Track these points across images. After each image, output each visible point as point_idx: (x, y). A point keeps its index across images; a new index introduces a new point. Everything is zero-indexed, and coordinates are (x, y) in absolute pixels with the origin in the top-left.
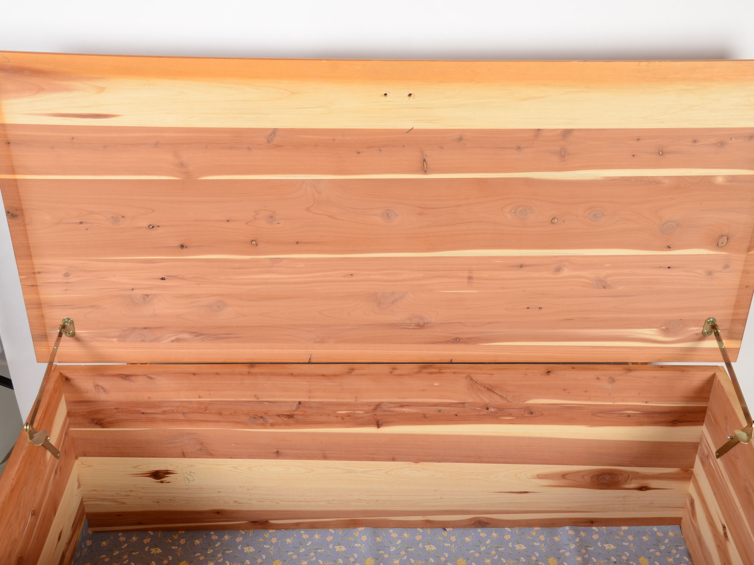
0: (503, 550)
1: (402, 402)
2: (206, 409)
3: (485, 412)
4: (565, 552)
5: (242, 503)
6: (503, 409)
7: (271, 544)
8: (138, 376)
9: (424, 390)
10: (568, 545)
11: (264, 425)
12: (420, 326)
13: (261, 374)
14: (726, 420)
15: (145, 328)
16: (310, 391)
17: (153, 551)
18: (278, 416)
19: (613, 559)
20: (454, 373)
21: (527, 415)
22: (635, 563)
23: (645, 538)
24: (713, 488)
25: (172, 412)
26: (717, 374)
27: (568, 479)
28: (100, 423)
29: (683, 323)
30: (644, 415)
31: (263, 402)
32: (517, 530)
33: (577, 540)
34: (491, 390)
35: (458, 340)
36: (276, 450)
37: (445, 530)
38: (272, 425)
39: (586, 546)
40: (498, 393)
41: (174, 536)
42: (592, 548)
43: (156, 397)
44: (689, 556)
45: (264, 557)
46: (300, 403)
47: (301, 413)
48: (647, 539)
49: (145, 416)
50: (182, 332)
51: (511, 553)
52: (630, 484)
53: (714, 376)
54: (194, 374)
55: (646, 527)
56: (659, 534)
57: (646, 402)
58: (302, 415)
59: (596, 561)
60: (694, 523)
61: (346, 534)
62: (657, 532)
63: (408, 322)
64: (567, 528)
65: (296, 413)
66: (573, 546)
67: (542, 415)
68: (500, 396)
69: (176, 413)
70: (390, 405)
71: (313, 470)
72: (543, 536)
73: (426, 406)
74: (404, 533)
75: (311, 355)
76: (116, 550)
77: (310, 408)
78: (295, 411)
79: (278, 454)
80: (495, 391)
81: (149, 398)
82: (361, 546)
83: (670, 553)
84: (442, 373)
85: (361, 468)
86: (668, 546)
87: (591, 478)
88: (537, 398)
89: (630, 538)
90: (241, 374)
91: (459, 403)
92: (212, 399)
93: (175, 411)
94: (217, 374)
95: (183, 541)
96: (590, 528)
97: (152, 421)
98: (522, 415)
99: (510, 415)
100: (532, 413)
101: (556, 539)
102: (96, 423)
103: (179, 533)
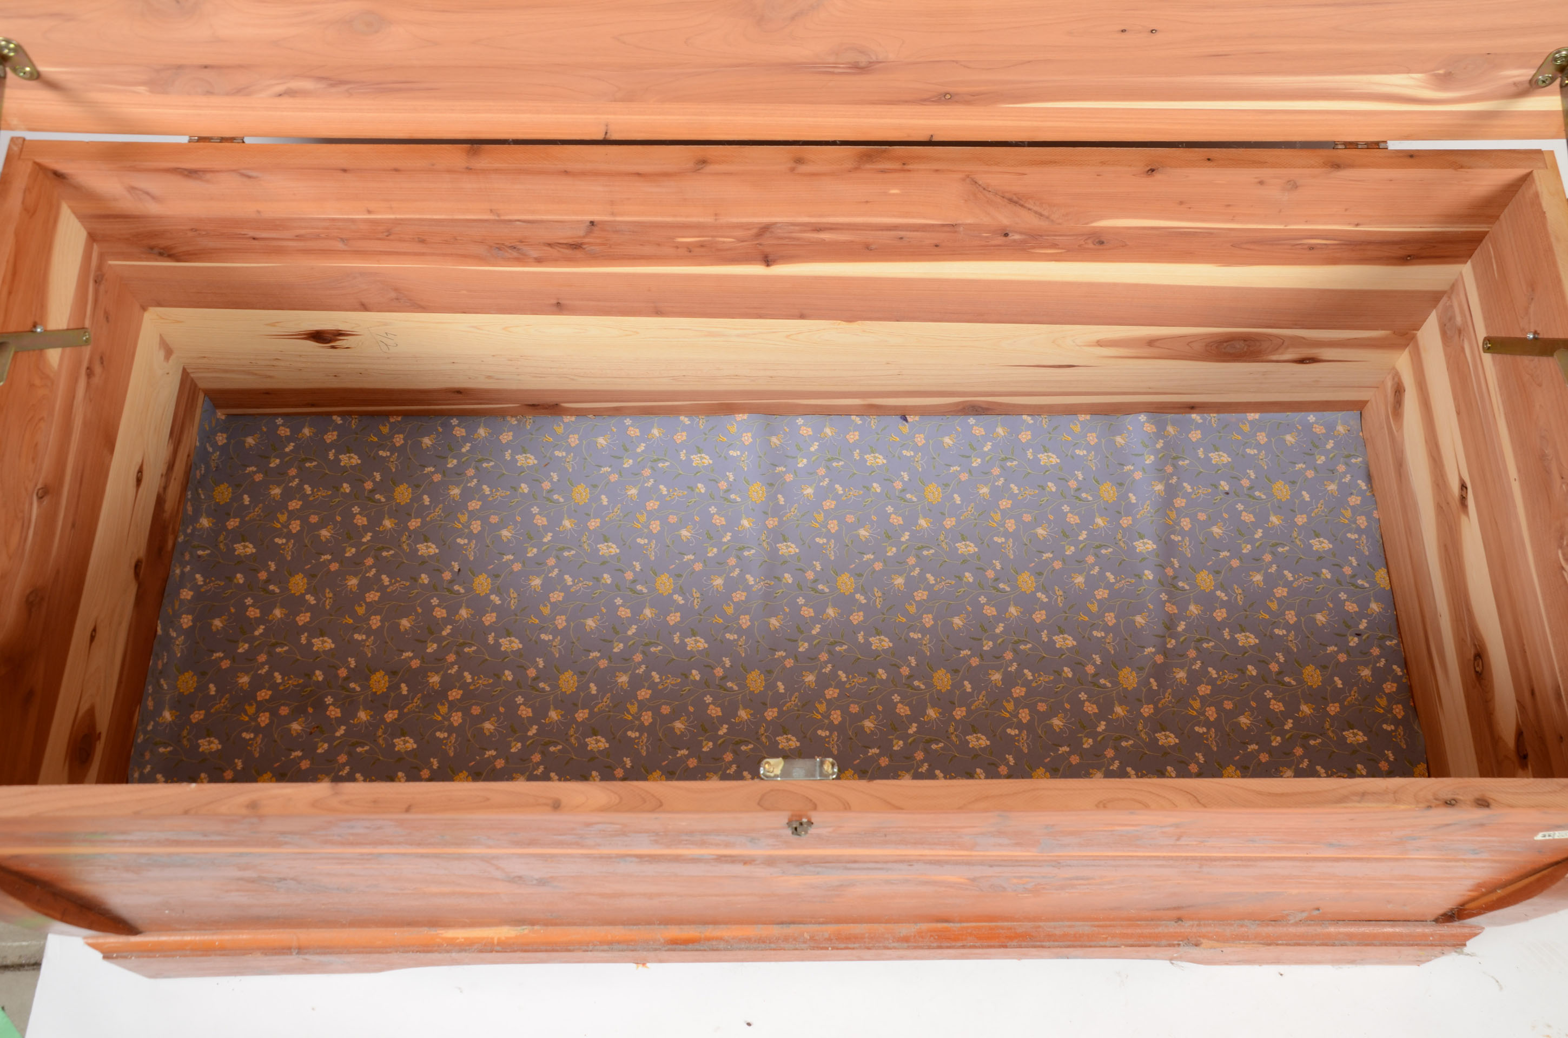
0: (1016, 465)
1: (819, 223)
2: (389, 233)
3: (1000, 240)
4: (1133, 471)
5: (503, 379)
6: (1041, 236)
7: (569, 449)
8: (218, 171)
9: (867, 202)
10: (1140, 455)
11: (521, 259)
12: (859, 69)
13: (497, 171)
14: (1533, 290)
15: (206, 67)
16: (612, 203)
17: (345, 459)
18: (550, 245)
19: (1225, 486)
20: (937, 171)
21: (1091, 246)
22: (1264, 494)
23: (1289, 438)
24: (1455, 398)
25: (317, 237)
26: (1535, 173)
27: (1159, 347)
28: (167, 253)
29: (1492, 60)
30: (1344, 247)
31: (511, 221)
32: (1044, 421)
33: (1160, 445)
34: (1016, 203)
35: (948, 96)
36: (555, 302)
37: (906, 420)
38: (539, 261)
39: (1174, 458)
40: (1031, 207)
41: (381, 427)
42: (1187, 462)
43: (272, 210)
44: (1369, 478)
45: (555, 477)
46: (592, 223)
47: (598, 241)
48: (1293, 440)
49: (262, 243)
50: (295, 76)
51: (1029, 473)
52: (1282, 354)
53: (1526, 179)
54: (345, 171)
55: (1295, 414)
56: (1318, 430)
57: (1357, 225)
58: (604, 244)
59: (1190, 490)
60: (1395, 431)
61: (713, 428)
62: (1315, 425)
63: (832, 59)
64: (1143, 417)
65: (586, 240)
66: (1150, 460)
67: (1124, 246)
68: (1036, 212)
69: (325, 239)
70: (792, 227)
71: (637, 333)
72: (1094, 435)
73: (872, 230)
74: (825, 426)
75: (607, 126)
76: (274, 457)
77: (616, 232)
78: (584, 237)
79: (559, 307)
80: (1026, 205)
81: (258, 212)
82: (741, 455)
83: (1332, 471)
84: (909, 171)
85: (735, 329)
86: (1331, 455)
87: (1206, 346)
88: (1117, 217)
89: (1262, 438)
90: (450, 171)
91: (943, 225)
92: (398, 216)
93: (323, 235)
94: (396, 170)
95: (399, 440)
96: (1187, 415)
97: (279, 251)
98: (1080, 246)
99: (1054, 246)
100: (1102, 243)
101: (1119, 439)
102: (161, 254)
103: (392, 420)
